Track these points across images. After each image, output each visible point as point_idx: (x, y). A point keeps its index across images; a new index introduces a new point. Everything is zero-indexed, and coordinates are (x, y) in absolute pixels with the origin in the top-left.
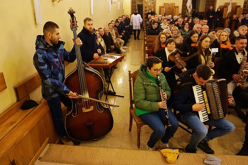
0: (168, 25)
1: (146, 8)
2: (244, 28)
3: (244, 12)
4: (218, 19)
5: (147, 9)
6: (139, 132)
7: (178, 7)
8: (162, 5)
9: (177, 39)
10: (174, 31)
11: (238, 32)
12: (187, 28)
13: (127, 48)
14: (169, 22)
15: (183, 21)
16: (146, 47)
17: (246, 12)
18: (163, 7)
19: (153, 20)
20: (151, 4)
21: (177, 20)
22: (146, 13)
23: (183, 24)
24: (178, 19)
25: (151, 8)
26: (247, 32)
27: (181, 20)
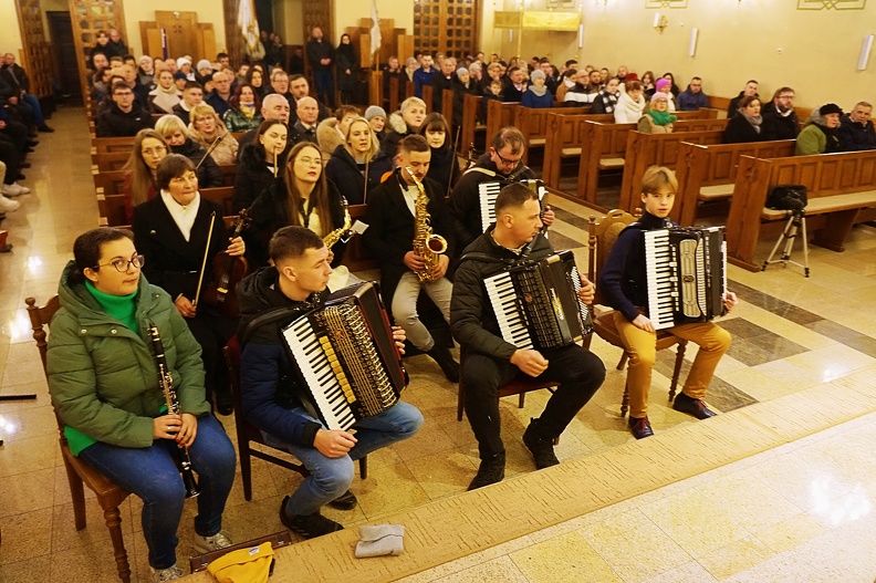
0: (180, 93)
1: (84, 24)
2: (415, 107)
3: (417, 49)
4: (348, 71)
5: (92, 31)
6: (112, 525)
7: (209, 27)
8: (151, 18)
9: (220, 148)
10: (202, 119)
11: (400, 118)
12: (249, 106)
13: (26, 189)
14: (181, 82)
15: (236, 80)
16: (101, 190)
17: (423, 49)
18: (153, 25)
19: (114, 76)
20: (103, 12)
21: (209, 78)
22: (87, 45)
23: (235, 90)
24: (215, 71)
25: (105, 29)
26: (424, 116)
27: (223, 77)
